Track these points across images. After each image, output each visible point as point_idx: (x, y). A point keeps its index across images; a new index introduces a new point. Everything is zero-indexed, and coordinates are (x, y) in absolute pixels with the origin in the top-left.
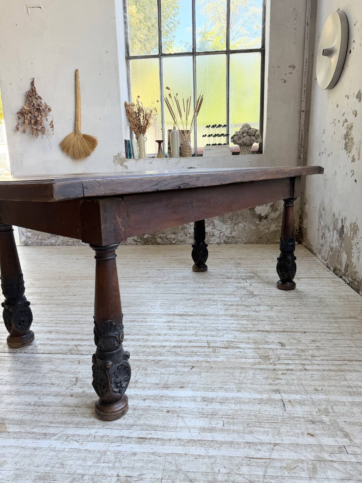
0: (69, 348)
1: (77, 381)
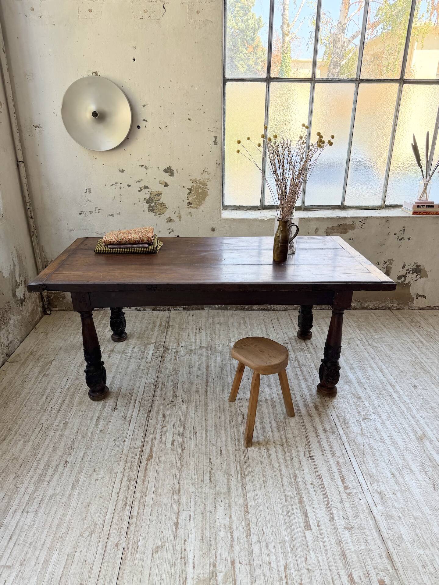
1: (367, 419)
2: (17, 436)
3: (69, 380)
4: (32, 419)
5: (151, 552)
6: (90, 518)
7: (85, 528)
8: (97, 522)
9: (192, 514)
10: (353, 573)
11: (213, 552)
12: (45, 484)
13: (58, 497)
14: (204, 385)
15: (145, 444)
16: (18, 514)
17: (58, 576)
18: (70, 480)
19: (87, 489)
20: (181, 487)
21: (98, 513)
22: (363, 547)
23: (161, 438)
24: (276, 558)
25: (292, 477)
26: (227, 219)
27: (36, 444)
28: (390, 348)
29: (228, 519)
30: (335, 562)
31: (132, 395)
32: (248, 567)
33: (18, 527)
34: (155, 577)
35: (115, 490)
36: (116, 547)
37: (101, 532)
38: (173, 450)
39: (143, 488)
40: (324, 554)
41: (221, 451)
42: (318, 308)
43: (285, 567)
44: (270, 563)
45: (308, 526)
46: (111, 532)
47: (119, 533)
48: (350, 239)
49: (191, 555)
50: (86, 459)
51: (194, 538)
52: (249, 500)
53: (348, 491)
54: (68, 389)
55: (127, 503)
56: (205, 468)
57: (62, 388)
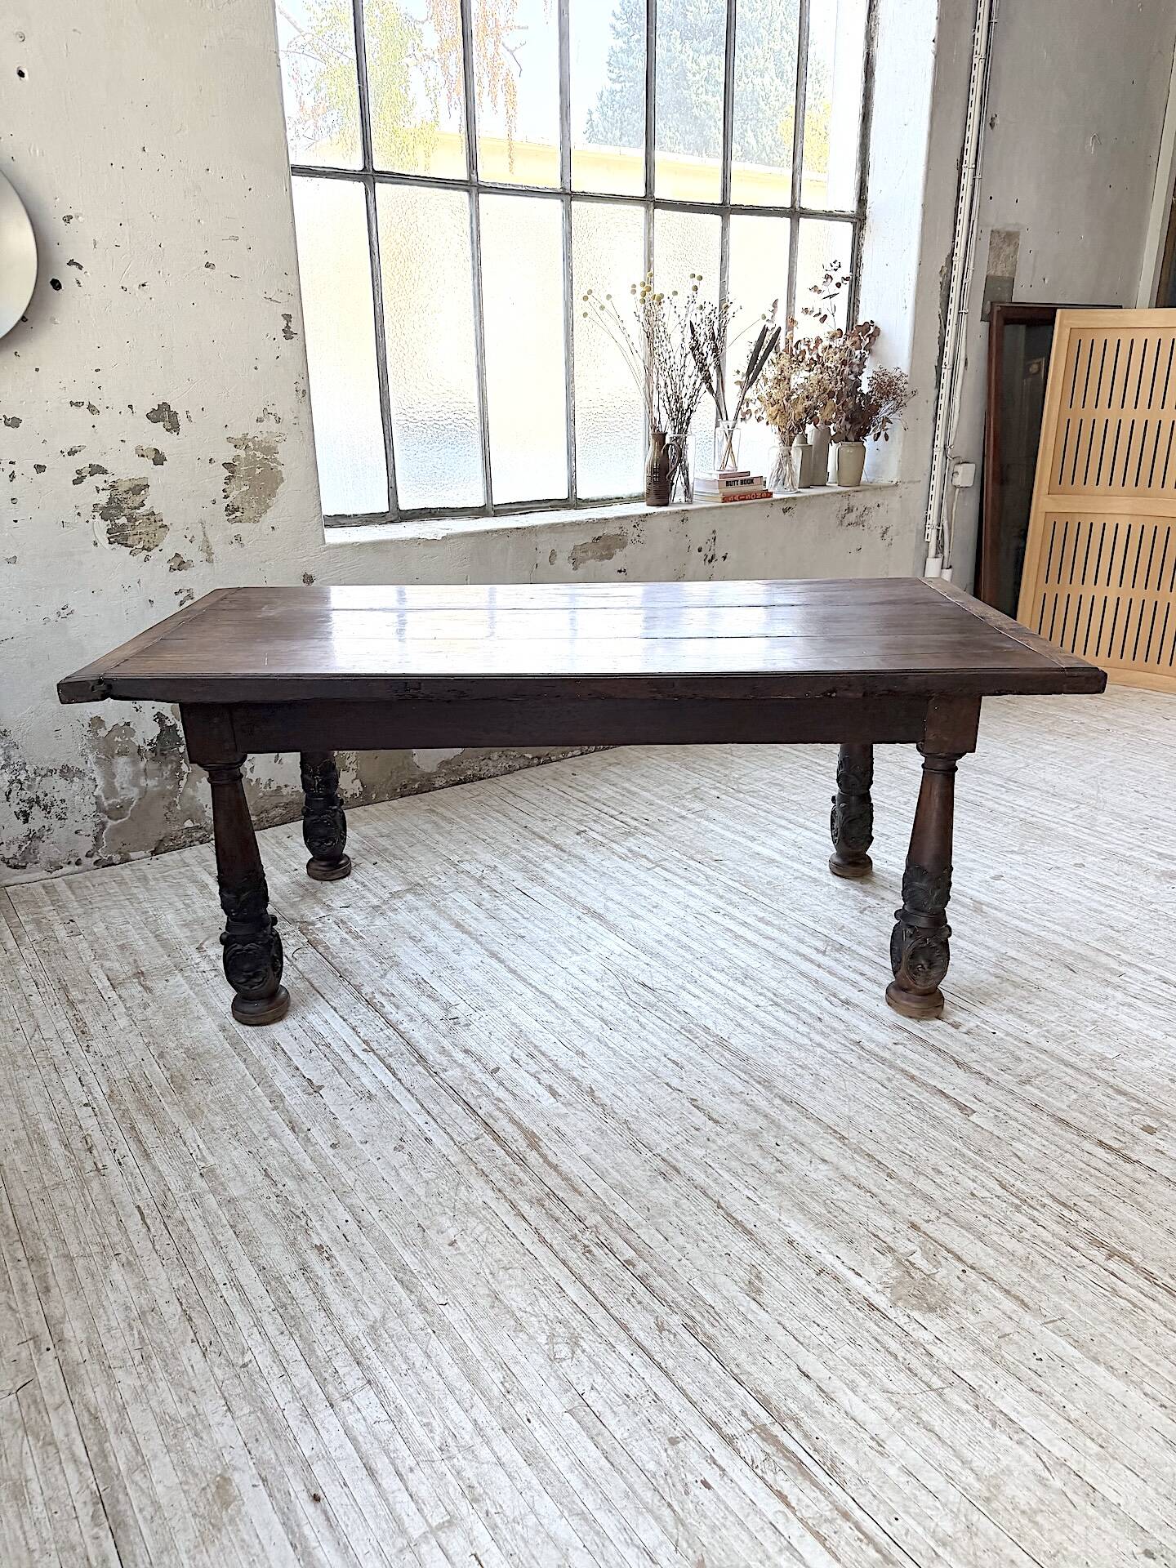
0: (838, 955)
1: (865, 909)
2: (80, 1263)
3: (87, 1079)
4: (80, 1208)
5: (748, 1298)
6: (533, 1319)
7: (544, 1342)
8: (560, 1317)
9: (750, 1194)
10: (1101, 1138)
11: (862, 1231)
12: (320, 1318)
13: (394, 1324)
14: (494, 962)
15: (490, 1121)
16: (323, 1415)
17: (596, 1461)
18: (381, 1277)
19: (450, 1271)
20: (670, 1159)
21: (542, 1300)
22: (1075, 1096)
23: (513, 1094)
24: (974, 1181)
25: (854, 1048)
26: (342, 546)
27: (173, 1253)
28: (780, 788)
29: (823, 1167)
30: (1062, 1137)
31: (328, 1046)
32: (944, 1219)
33: (360, 1439)
34: (807, 1334)
35: (529, 1240)
36: (665, 1333)
37: (594, 1326)
38: (567, 1104)
39: (588, 1201)
40: (1034, 1136)
41: (674, 1062)
42: (576, 753)
43: (1003, 1187)
44: (973, 1194)
45: (962, 1108)
46: (617, 1315)
47: (639, 1307)
48: (620, 571)
49: (829, 1260)
50: (366, 1216)
51: (796, 1228)
52: (823, 1119)
53: (961, 1029)
54: (111, 1097)
55: (585, 1246)
56: (678, 1105)
57: (86, 1105)
